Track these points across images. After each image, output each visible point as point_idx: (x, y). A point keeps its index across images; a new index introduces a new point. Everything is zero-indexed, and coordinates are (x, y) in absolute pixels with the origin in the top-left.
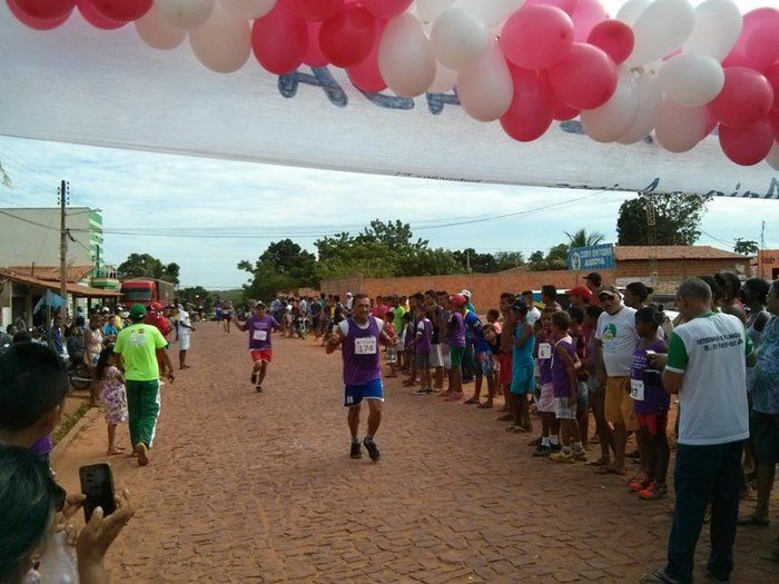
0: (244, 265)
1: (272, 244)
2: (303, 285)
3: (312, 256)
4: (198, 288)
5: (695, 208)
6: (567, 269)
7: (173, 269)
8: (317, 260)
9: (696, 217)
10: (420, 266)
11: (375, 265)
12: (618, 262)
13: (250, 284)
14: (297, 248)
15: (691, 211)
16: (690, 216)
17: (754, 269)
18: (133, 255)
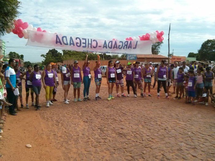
0: (42, 55)
1: (50, 50)
2: (58, 62)
3: (61, 54)
4: (28, 62)
5: (159, 45)
6: (126, 59)
7: (22, 56)
8: (62, 55)
9: (159, 47)
10: (90, 57)
11: (77, 57)
12: (138, 58)
13: (44, 61)
14: (57, 51)
15: (158, 46)
16: (158, 47)
17: (170, 61)
18: (11, 52)
